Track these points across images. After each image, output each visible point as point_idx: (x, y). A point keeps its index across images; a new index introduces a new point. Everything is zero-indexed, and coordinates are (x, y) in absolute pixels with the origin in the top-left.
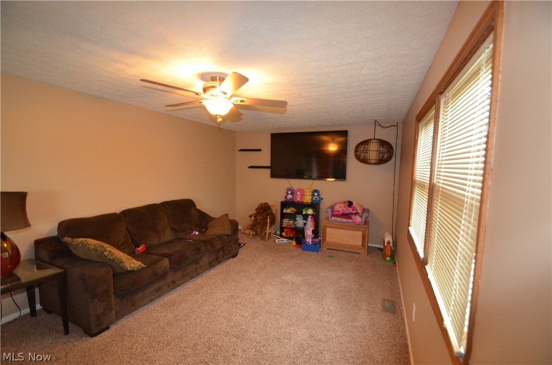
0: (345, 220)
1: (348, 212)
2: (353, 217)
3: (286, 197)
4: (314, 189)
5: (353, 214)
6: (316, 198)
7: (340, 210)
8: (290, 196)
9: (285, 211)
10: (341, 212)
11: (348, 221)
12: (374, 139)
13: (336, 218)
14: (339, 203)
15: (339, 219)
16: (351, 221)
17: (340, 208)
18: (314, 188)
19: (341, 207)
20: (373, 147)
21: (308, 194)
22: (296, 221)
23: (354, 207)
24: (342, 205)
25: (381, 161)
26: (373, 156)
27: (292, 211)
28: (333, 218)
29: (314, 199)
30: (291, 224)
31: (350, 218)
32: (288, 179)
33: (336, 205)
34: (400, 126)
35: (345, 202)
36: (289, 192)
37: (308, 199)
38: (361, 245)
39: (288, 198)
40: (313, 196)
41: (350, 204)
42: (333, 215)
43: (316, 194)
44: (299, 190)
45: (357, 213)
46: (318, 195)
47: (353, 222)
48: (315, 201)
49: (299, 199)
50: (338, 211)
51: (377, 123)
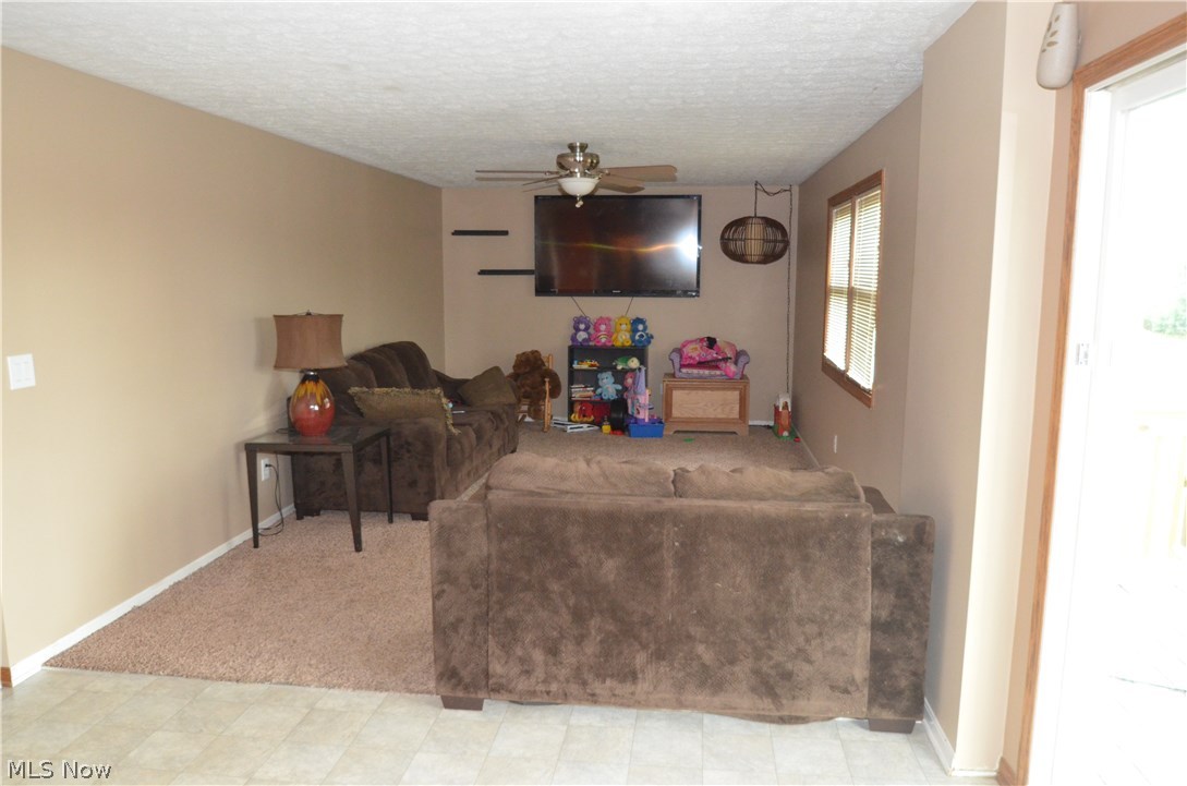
0: (707, 372)
1: (709, 358)
2: (722, 365)
3: (574, 338)
4: (634, 318)
5: (720, 360)
6: (642, 336)
7: (694, 354)
8: (582, 336)
9: (576, 366)
10: (697, 358)
11: (713, 372)
12: (755, 217)
13: (690, 371)
14: (691, 342)
15: (695, 371)
16: (718, 372)
17: (695, 352)
18: (633, 315)
19: (696, 349)
20: (755, 231)
21: (624, 327)
22: (599, 387)
23: (719, 349)
24: (698, 346)
25: (769, 258)
26: (754, 248)
27: (592, 366)
28: (684, 370)
29: (637, 338)
30: (591, 393)
31: (717, 368)
32: (576, 298)
33: (684, 346)
34: (796, 190)
35: (702, 340)
36: (582, 326)
37: (623, 338)
38: (738, 417)
39: (580, 340)
40: (634, 331)
41: (711, 342)
42: (682, 366)
43: (641, 327)
44: (601, 320)
45: (726, 359)
46: (645, 328)
47: (721, 375)
48: (639, 341)
49: (603, 340)
50: (691, 358)
51: (759, 187)
